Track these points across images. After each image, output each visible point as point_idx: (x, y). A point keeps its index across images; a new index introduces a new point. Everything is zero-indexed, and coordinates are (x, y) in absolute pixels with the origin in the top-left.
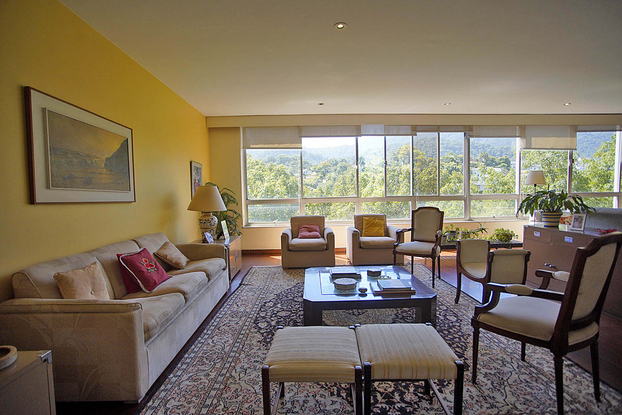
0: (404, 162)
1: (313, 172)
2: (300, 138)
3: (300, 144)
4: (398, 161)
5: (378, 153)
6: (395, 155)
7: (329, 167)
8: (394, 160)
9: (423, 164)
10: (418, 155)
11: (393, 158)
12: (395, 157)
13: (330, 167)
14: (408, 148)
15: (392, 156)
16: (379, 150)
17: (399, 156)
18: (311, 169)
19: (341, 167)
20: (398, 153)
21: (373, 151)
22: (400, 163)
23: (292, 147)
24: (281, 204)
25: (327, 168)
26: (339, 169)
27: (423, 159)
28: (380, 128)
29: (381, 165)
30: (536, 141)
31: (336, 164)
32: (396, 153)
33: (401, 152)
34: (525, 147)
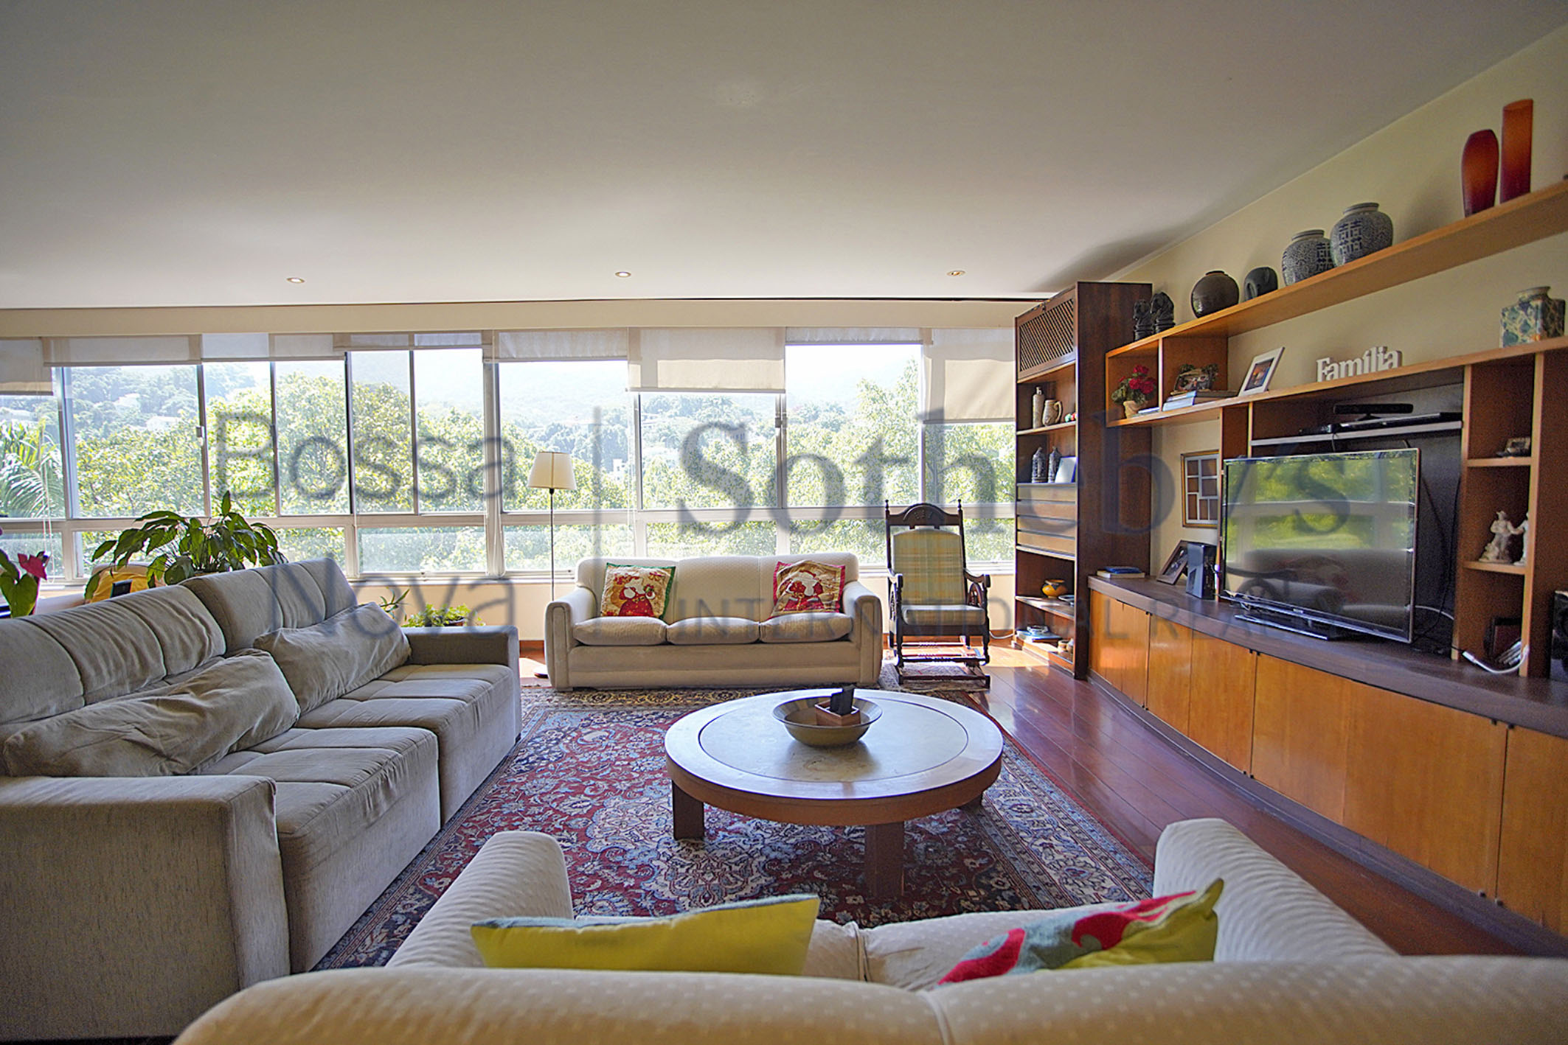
2: (47, 368)
3: (49, 383)
23: (27, 389)
24: (20, 533)
28: (258, 342)
30: (669, 370)
34: (639, 386)
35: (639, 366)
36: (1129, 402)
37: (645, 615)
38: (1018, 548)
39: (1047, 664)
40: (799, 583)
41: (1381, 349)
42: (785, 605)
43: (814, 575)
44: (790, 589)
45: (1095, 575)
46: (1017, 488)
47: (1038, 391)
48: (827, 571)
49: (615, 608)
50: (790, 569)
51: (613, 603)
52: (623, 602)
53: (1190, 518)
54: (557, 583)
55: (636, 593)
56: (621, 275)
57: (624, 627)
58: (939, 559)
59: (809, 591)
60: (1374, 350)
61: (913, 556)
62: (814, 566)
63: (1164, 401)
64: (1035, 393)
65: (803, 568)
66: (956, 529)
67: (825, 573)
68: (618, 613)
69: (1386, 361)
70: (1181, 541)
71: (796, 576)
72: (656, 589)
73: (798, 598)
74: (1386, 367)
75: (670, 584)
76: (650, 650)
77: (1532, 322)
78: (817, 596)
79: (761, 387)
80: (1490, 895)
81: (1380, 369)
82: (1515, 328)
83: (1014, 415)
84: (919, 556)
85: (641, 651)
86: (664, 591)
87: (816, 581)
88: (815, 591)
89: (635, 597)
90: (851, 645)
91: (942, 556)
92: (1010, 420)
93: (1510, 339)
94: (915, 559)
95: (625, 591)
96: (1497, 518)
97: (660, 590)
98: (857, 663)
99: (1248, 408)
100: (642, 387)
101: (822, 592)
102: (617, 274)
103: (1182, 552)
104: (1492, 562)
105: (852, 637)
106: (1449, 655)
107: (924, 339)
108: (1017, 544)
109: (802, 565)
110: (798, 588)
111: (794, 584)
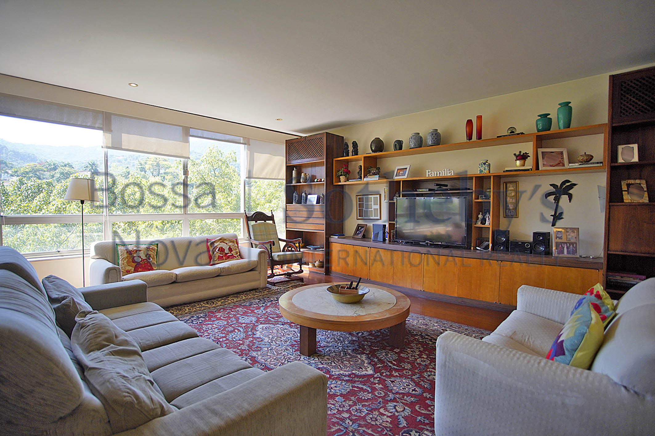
0: (153, 173)
1: (12, 177)
4: (145, 172)
5: (123, 161)
6: (141, 164)
7: (42, 172)
8: (140, 170)
9: (174, 177)
10: (170, 167)
11: (140, 168)
12: (141, 168)
13: (45, 171)
14: (158, 158)
15: (138, 166)
16: (126, 158)
17: (147, 167)
18: (10, 172)
19: (62, 173)
20: (146, 163)
21: (117, 157)
22: (147, 175)
25: (38, 173)
26: (58, 176)
27: (174, 172)
29: (123, 175)
30: (127, 139)
31: (55, 169)
32: (143, 163)
33: (149, 162)
34: (111, 146)
35: (111, 135)
36: (343, 177)
37: (149, 270)
38: (287, 229)
39: (309, 272)
40: (222, 248)
41: (448, 170)
42: (217, 258)
43: (227, 244)
44: (218, 250)
45: (330, 237)
46: (286, 206)
47: (295, 169)
48: (231, 242)
49: (131, 268)
50: (215, 241)
51: (129, 266)
52: (135, 264)
53: (359, 216)
54: (86, 257)
55: (142, 259)
56: (132, 85)
57: (153, 276)
58: (270, 234)
59: (227, 251)
60: (446, 170)
61: (260, 233)
62: (225, 240)
63: (364, 178)
64: (294, 170)
65: (221, 241)
66: (271, 222)
67: (230, 242)
68: (133, 270)
69: (449, 173)
70: (358, 224)
71: (219, 244)
72: (152, 256)
73: (222, 254)
74: (450, 175)
75: (157, 252)
76: (167, 287)
77: (486, 168)
78: (231, 253)
79: (178, 155)
80: (497, 302)
81: (448, 175)
82: (482, 169)
83: (285, 178)
84: (262, 233)
85: (163, 288)
86: (155, 256)
87: (229, 246)
88: (229, 251)
89: (141, 261)
90: (257, 272)
91: (271, 233)
92: (283, 179)
93: (481, 171)
94: (261, 235)
95: (135, 258)
96: (479, 214)
97: (154, 256)
98: (259, 280)
99: (400, 182)
100: (112, 147)
101: (232, 251)
102: (130, 84)
103: (360, 228)
104: (479, 224)
105: (258, 269)
106: (471, 248)
107: (246, 143)
108: (286, 228)
109: (220, 239)
110: (222, 250)
111: (219, 248)
